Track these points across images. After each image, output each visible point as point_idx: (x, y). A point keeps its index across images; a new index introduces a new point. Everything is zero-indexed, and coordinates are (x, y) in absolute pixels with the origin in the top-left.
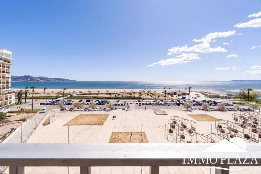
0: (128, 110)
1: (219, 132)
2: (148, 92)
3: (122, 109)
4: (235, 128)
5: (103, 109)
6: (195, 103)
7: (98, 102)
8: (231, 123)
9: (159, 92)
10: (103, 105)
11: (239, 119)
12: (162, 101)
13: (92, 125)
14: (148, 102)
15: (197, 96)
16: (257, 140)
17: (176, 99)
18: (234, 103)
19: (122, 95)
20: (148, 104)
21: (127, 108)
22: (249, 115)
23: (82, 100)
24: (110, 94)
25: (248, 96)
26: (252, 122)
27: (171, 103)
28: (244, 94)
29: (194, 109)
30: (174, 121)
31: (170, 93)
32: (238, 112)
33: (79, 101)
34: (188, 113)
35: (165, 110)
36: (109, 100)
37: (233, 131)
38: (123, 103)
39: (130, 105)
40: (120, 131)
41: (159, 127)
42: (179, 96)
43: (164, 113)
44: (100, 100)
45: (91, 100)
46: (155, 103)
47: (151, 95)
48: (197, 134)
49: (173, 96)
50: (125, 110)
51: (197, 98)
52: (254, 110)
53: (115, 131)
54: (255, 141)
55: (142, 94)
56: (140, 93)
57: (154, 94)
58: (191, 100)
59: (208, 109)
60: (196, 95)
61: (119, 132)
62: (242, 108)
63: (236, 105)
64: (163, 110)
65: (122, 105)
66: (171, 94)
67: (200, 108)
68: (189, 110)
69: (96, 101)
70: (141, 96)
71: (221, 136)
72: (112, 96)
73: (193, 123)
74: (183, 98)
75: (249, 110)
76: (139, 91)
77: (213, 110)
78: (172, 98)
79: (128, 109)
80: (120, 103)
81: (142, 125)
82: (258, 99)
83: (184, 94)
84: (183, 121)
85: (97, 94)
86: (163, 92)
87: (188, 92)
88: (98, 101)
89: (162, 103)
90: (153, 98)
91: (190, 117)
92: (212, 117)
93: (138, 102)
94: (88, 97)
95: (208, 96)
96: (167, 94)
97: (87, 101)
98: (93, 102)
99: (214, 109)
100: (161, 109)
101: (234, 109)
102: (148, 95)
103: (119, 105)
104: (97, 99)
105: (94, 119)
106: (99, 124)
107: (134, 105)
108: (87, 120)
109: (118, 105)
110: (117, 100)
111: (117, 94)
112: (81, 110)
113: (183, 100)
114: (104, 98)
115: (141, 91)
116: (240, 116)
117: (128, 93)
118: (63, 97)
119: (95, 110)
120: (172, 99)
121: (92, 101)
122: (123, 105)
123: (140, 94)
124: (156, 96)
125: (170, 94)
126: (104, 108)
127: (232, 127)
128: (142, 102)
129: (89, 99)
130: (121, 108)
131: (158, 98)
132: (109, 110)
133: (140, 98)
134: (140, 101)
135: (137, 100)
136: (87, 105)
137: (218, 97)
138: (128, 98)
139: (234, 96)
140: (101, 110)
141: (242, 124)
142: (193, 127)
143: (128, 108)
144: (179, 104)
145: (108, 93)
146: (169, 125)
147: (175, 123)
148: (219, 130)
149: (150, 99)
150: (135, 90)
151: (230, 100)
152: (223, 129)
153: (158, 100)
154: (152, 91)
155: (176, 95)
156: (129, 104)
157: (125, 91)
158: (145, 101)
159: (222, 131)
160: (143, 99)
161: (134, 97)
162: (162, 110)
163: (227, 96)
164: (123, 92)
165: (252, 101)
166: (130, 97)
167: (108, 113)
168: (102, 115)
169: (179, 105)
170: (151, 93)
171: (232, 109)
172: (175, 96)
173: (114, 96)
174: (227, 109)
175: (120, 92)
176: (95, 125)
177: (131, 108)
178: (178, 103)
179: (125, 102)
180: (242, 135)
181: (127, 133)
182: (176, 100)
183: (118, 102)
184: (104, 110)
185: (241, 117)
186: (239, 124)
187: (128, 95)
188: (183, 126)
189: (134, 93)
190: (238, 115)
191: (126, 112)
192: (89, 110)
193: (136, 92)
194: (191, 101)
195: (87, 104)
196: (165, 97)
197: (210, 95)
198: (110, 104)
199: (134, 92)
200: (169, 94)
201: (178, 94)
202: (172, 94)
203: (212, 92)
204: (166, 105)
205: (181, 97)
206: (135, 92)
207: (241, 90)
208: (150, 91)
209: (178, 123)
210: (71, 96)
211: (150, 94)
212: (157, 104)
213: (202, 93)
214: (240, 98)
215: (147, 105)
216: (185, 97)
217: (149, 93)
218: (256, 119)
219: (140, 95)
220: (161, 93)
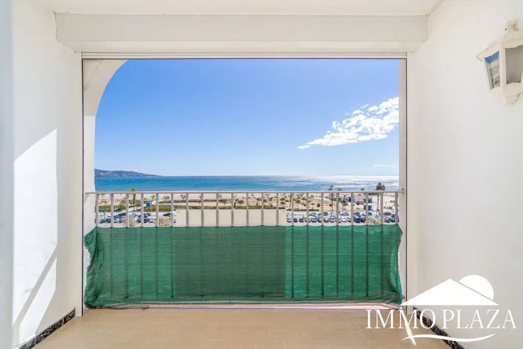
2: (299, 198)
6: (390, 217)
12: (326, 214)
14: (299, 215)
15: (393, 204)
17: (353, 210)
19: (248, 203)
20: (298, 220)
23: (170, 212)
24: (223, 201)
27: (343, 218)
31: (340, 199)
42: (358, 204)
46: (313, 218)
49: (347, 204)
51: (394, 207)
55: (287, 201)
56: (283, 199)
57: (309, 200)
60: (391, 201)
66: (342, 200)
70: (285, 206)
72: (228, 204)
74: (367, 208)
76: (281, 195)
78: (344, 207)
83: (368, 201)
85: (199, 202)
86: (326, 197)
90: (307, 209)
94: (181, 207)
96: (335, 200)
102: (298, 202)
111: (237, 200)
113: (365, 212)
115: (284, 194)
117: (258, 199)
118: (132, 207)
120: (345, 209)
123: (283, 201)
124: (313, 204)
125: (340, 201)
131: (317, 209)
144: (359, 219)
145: (219, 199)
149: (302, 210)
153: (317, 213)
155: (352, 201)
161: (271, 205)
164: (249, 198)
169: (358, 221)
170: (303, 199)
172: (350, 204)
175: (244, 198)
178: (355, 219)
182: (353, 212)
189: (271, 199)
193: (275, 197)
196: (331, 205)
199: (270, 196)
200: (338, 201)
201: (357, 198)
202: (345, 200)
205: (363, 206)
208: (302, 195)
210: (148, 205)
211: (302, 201)
212: (315, 219)
215: (297, 222)
216: (370, 207)
217: (299, 200)
219: (282, 203)
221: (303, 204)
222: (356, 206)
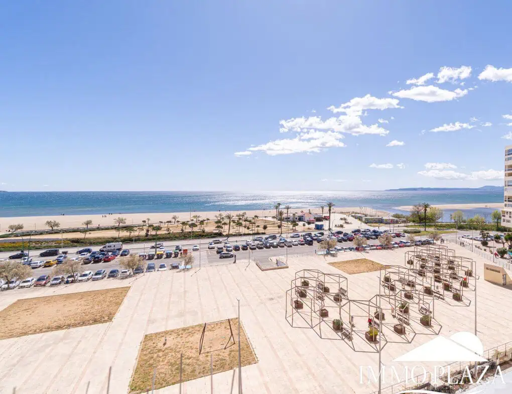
0: (188, 269)
1: (387, 291)
3: (170, 267)
4: (411, 278)
5: (108, 274)
6: (341, 236)
7: (89, 254)
8: (405, 271)
9: (265, 217)
10: (107, 260)
11: (415, 262)
12: (274, 237)
13: (69, 326)
14: (241, 241)
15: (344, 221)
16: (442, 295)
17: (304, 231)
18: (406, 232)
19: (168, 230)
20: (241, 247)
21: (183, 263)
22: (428, 252)
23: (26, 252)
24: (129, 228)
25: (425, 216)
26: (434, 264)
27: (293, 241)
28: (419, 214)
29: (340, 250)
30: (303, 280)
31: (289, 218)
32: (412, 249)
33: (12, 258)
34: (330, 259)
35: (282, 258)
36: (125, 247)
37: (409, 285)
38: (172, 250)
39: (194, 254)
40: (170, 328)
41: (272, 299)
42: (309, 223)
43: (280, 266)
44: (96, 249)
45: (61, 251)
46: (259, 244)
47: (247, 225)
48: (350, 301)
49: (297, 225)
50: (178, 270)
51: (345, 225)
52: (435, 241)
53: (152, 330)
54: (439, 297)
55: (225, 224)
56: (219, 222)
57: (253, 221)
58: (333, 232)
59: (366, 247)
60: (341, 219)
61: (166, 333)
62: (418, 240)
63: (409, 235)
64: (278, 258)
65: (169, 256)
66: (291, 219)
67: (351, 247)
68: (332, 252)
69: (80, 252)
70: (222, 230)
71: (391, 297)
72: (135, 234)
73: (342, 280)
74: (319, 228)
75: (427, 243)
76: (216, 216)
77: (374, 249)
78: (294, 228)
79: (188, 266)
80: (162, 252)
81: (239, 301)
82: (438, 222)
83: (319, 219)
84: (322, 278)
85: (84, 231)
86: (274, 217)
87: (328, 215)
88: (89, 251)
89: (273, 243)
90: (251, 232)
91: (334, 268)
92: (373, 262)
93: (215, 243)
94: (46, 241)
95: (364, 220)
96: (283, 220)
97: (42, 255)
98: (67, 255)
99: (374, 246)
100: (272, 258)
101: (407, 243)
102: (239, 224)
103: (160, 257)
104: (83, 246)
105: (75, 308)
106: (95, 321)
107: (204, 253)
108: (49, 314)
109: (156, 257)
110: (153, 244)
111: (150, 226)
112: (22, 287)
113: (317, 232)
114: (109, 242)
115: (220, 215)
116: (416, 254)
117: (184, 223)
119: (80, 278)
120: (295, 231)
121: (65, 253)
122: (173, 255)
124: (258, 226)
125: (289, 221)
126: (111, 269)
127: (406, 277)
128: (227, 244)
129: (50, 247)
130: (165, 265)
131: (263, 231)
132: (128, 273)
133: (220, 235)
134: (220, 243)
135: (211, 240)
136: (45, 267)
137: (381, 221)
138: (184, 236)
139: (405, 219)
140: (100, 276)
141: (421, 269)
142: (341, 288)
143: (187, 263)
144: (311, 241)
145: (121, 225)
146: (293, 290)
147: (305, 284)
148: (386, 286)
149: (245, 235)
150: (203, 215)
151: (399, 226)
152: (393, 283)
153: (264, 237)
154: (250, 214)
155: (302, 221)
156: (188, 251)
157: (174, 218)
158: (232, 242)
159: (392, 289)
160: (228, 236)
161: (204, 232)
162: (274, 259)
163: (394, 218)
164: (170, 222)
165: (430, 226)
166: (190, 232)
167: (125, 283)
168: (108, 291)
169: (310, 243)
170: (245, 221)
171: (404, 243)
172: (301, 223)
173: (143, 233)
174: (396, 243)
175: (161, 222)
176: (83, 323)
177: (196, 262)
178: (308, 240)
179: (177, 247)
180: (422, 290)
181: (190, 330)
182: (304, 234)
183: (157, 249)
184: (109, 277)
185: (418, 256)
186: (416, 270)
187: (184, 227)
188: (322, 289)
189: (202, 222)
190: (413, 254)
191: (182, 273)
192: (55, 282)
193: (208, 219)
194: (333, 234)
195: (48, 265)
196: (280, 227)
197: (366, 217)
198: (131, 255)
199: (201, 219)
200: (287, 221)
201: (307, 218)
202: (295, 220)
203: (370, 211)
204: (284, 247)
205: (314, 225)
206: (204, 220)
207: (415, 206)
208: (243, 216)
209: (312, 283)
211: (244, 223)
212: (262, 244)
213: (353, 215)
214: (414, 221)
215: (239, 250)
216: (322, 226)
217: (241, 221)
218: (439, 257)
219: (218, 227)
220: (270, 219)
221: (245, 227)
222: (307, 226)
